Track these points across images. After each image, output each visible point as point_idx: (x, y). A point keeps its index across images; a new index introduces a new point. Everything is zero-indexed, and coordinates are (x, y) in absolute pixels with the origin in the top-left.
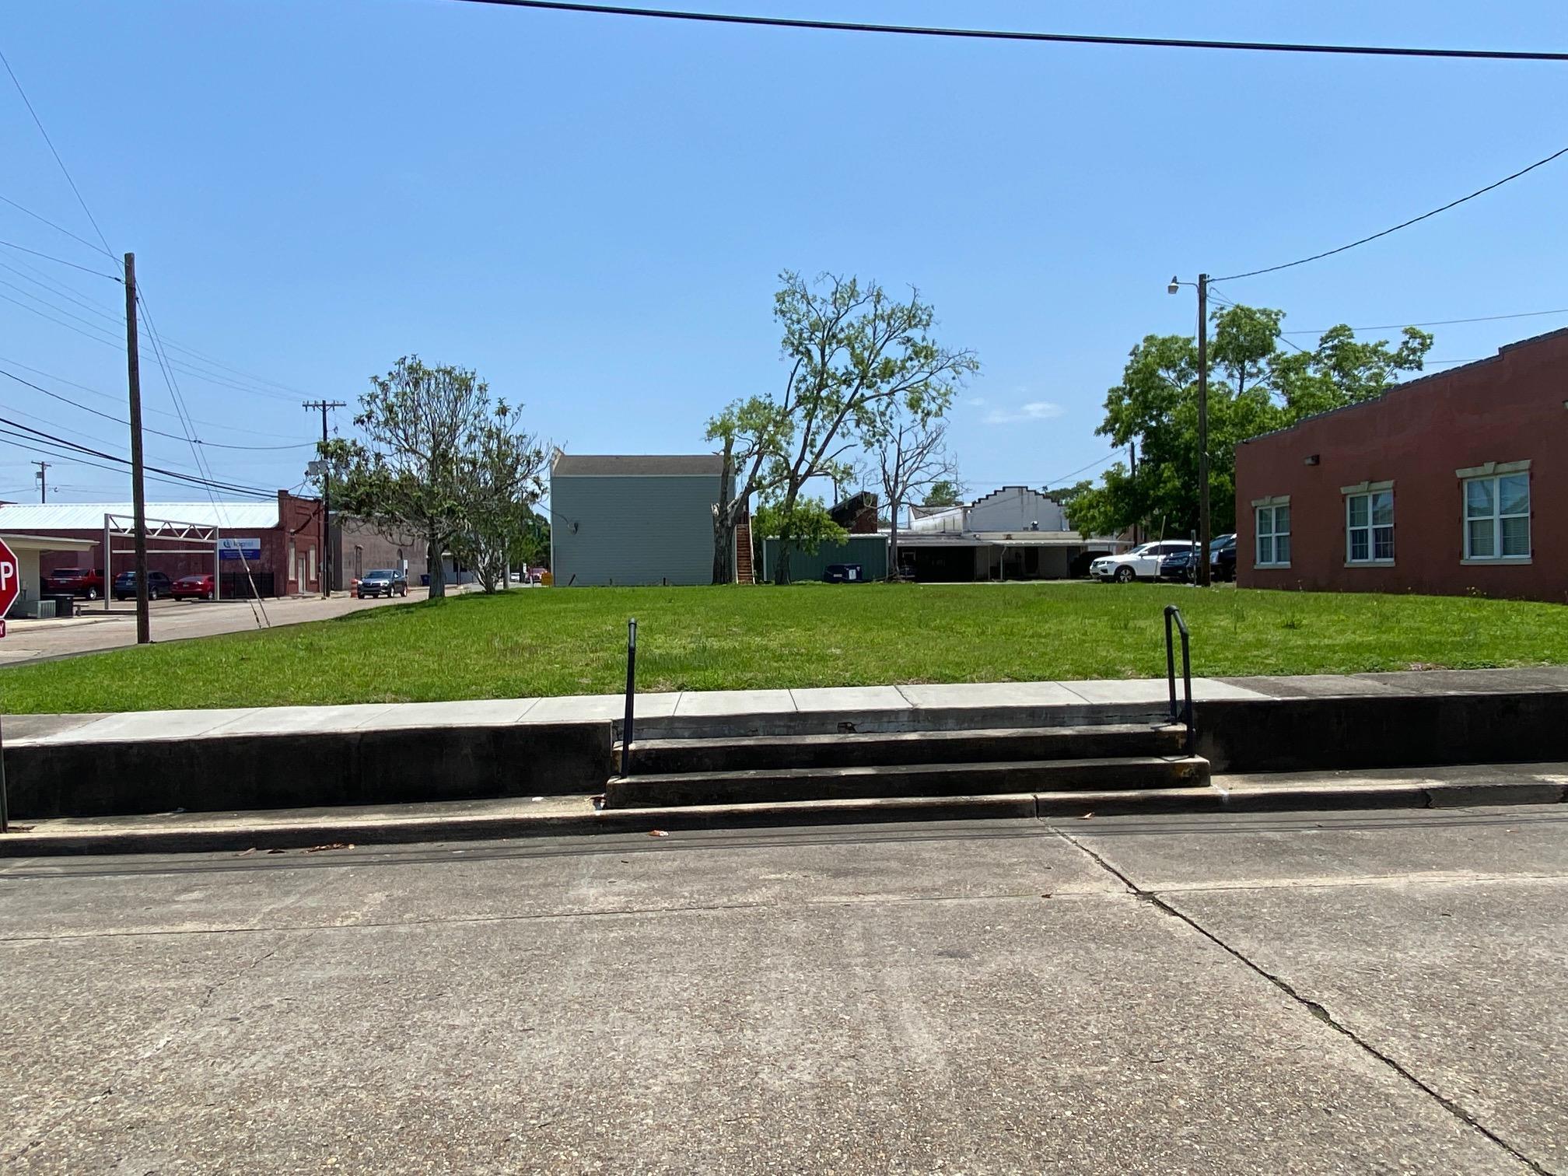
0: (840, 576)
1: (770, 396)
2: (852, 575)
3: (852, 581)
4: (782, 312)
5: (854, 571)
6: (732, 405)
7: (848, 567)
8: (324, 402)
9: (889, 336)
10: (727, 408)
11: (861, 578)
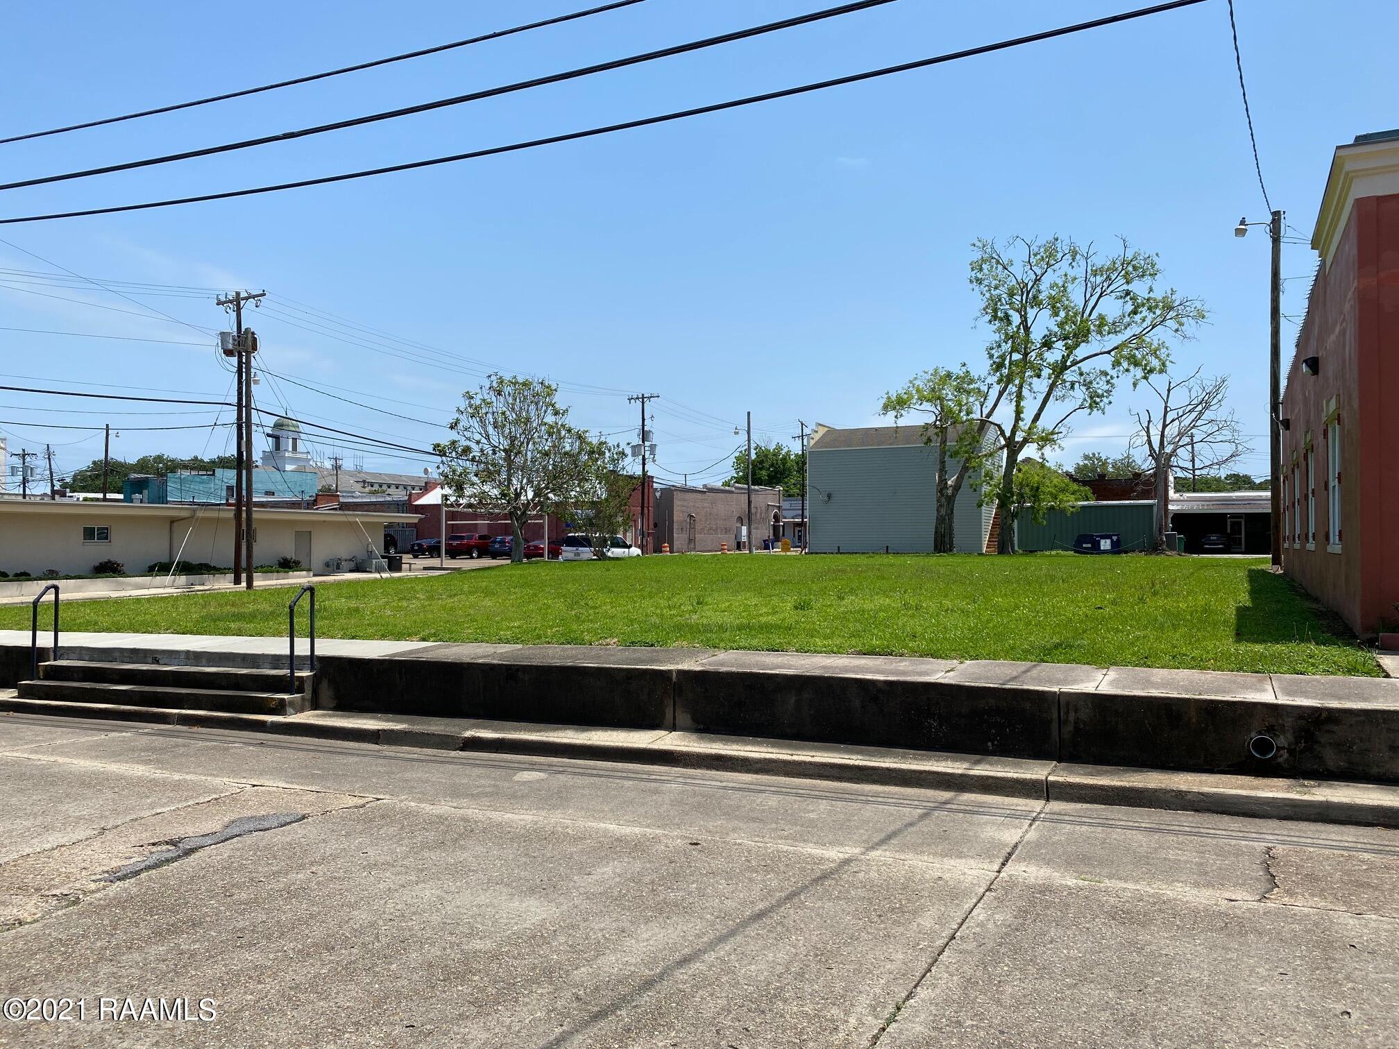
0: (1089, 545)
1: (964, 365)
2: (1105, 544)
3: (1105, 552)
4: (977, 279)
5: (1108, 541)
6: (916, 378)
7: (1097, 536)
8: (643, 395)
9: (1102, 293)
10: (911, 382)
11: (1117, 549)
